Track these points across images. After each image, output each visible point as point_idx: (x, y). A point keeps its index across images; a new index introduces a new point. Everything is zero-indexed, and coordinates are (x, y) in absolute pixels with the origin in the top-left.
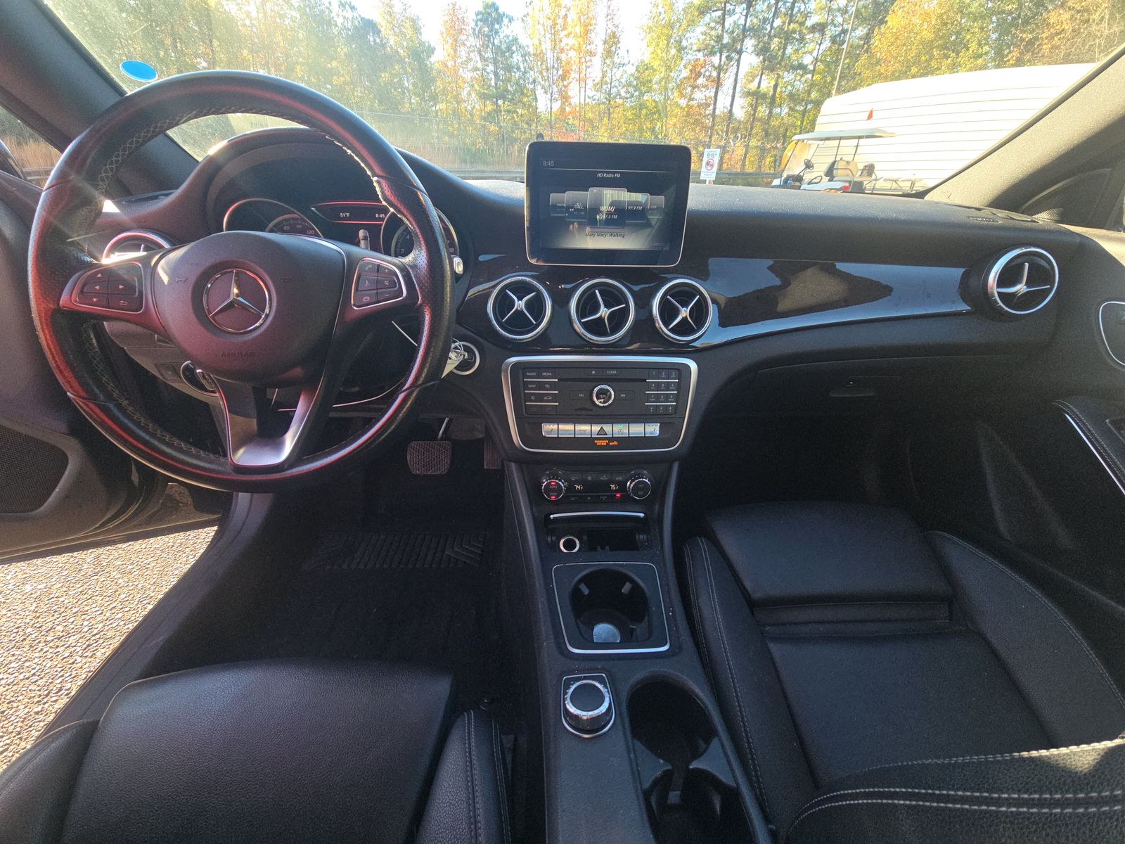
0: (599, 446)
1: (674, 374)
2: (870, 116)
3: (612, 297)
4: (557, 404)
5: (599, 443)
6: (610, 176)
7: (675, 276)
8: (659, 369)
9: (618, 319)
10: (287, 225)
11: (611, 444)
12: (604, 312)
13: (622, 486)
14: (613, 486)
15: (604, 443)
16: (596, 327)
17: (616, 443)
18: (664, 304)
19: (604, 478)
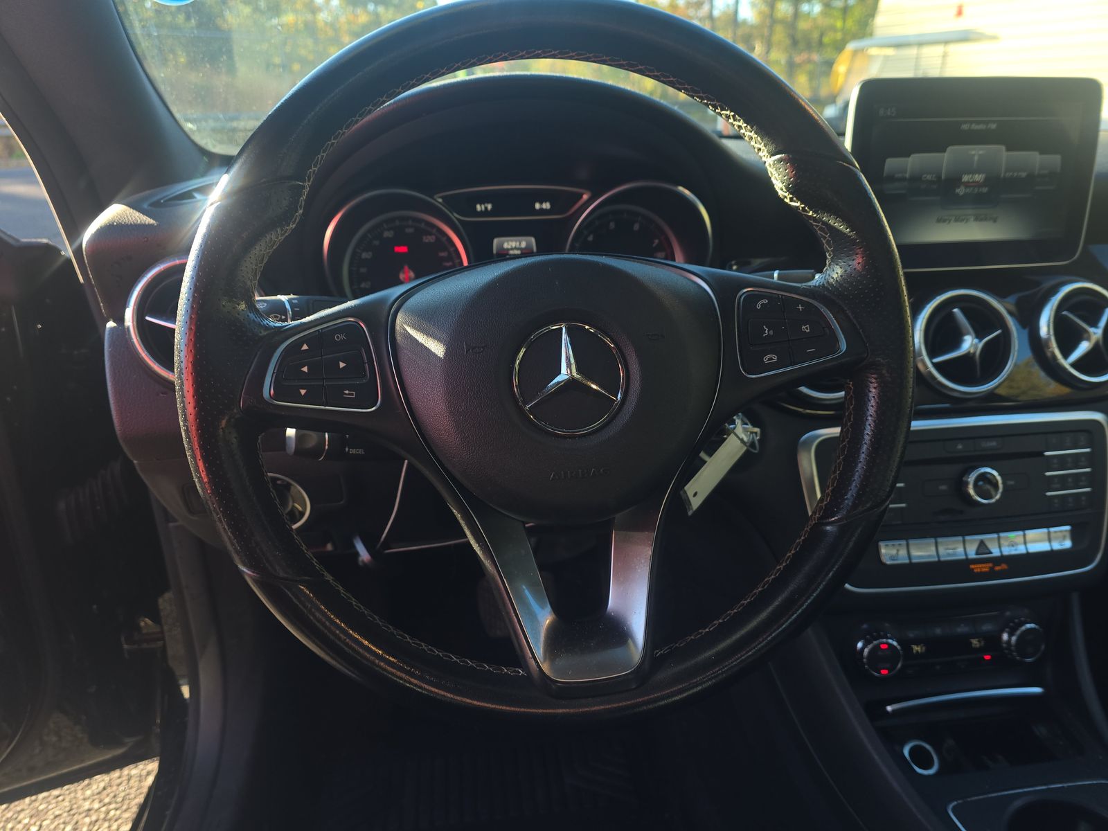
0: (978, 573)
1: (1083, 438)
2: (960, 13)
3: (983, 320)
4: (904, 505)
5: (977, 568)
6: (981, 127)
7: (1074, 278)
8: (1060, 432)
9: (995, 356)
10: (389, 230)
11: (997, 568)
12: (969, 343)
13: (992, 641)
14: (975, 642)
15: (985, 568)
16: (962, 370)
17: (1004, 566)
18: (1059, 323)
19: (962, 629)
